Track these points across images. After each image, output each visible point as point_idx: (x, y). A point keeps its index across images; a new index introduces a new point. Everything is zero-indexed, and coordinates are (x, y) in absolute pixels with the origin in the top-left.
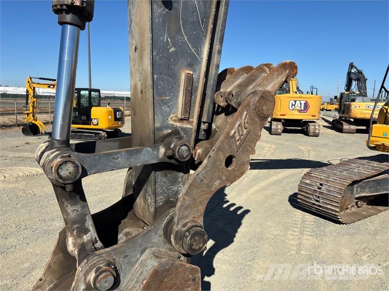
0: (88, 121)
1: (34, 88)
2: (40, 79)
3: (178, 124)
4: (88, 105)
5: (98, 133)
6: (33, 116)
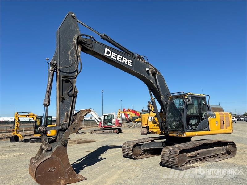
1: (19, 117)
2: (22, 113)
3: (65, 123)
6: (17, 132)
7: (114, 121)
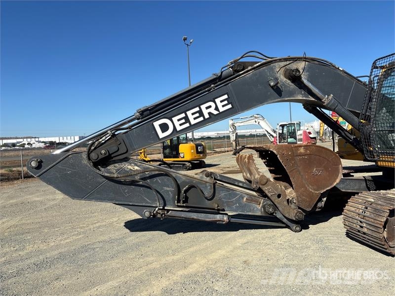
0: (177, 155)
4: (177, 143)
5: (185, 164)
6: (144, 155)
7: (301, 135)
